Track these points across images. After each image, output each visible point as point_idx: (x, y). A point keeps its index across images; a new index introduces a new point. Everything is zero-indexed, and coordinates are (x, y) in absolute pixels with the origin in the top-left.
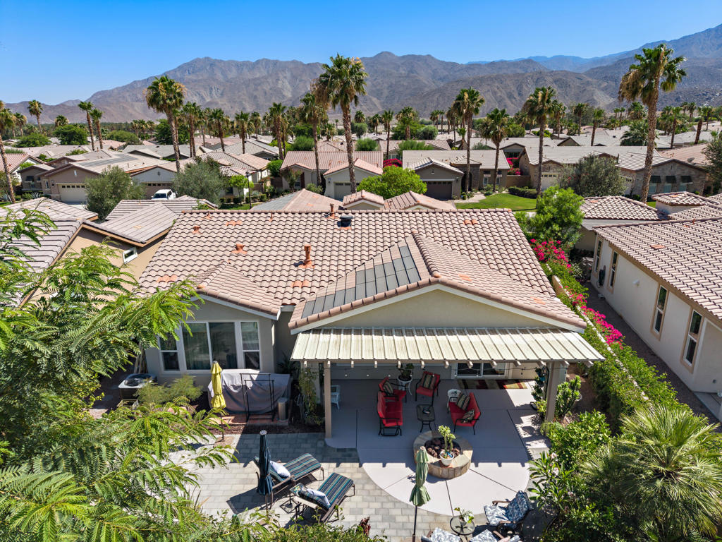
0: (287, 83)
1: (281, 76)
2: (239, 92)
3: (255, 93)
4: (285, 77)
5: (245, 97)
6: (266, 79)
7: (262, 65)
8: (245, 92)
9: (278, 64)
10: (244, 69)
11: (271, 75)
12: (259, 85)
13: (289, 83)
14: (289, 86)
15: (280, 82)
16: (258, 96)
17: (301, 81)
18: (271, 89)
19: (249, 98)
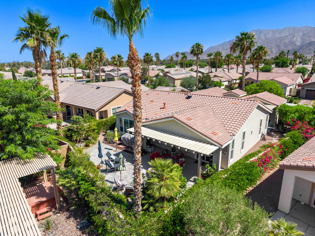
0: (299, 38)
1: (296, 35)
2: (271, 44)
3: (279, 44)
4: (299, 35)
5: (273, 46)
6: (287, 37)
7: (287, 30)
8: (274, 44)
9: (296, 29)
10: (276, 33)
11: (290, 35)
12: (283, 40)
13: (300, 38)
14: (300, 40)
15: (295, 38)
16: (281, 45)
17: (308, 36)
18: (289, 41)
19: (276, 46)
